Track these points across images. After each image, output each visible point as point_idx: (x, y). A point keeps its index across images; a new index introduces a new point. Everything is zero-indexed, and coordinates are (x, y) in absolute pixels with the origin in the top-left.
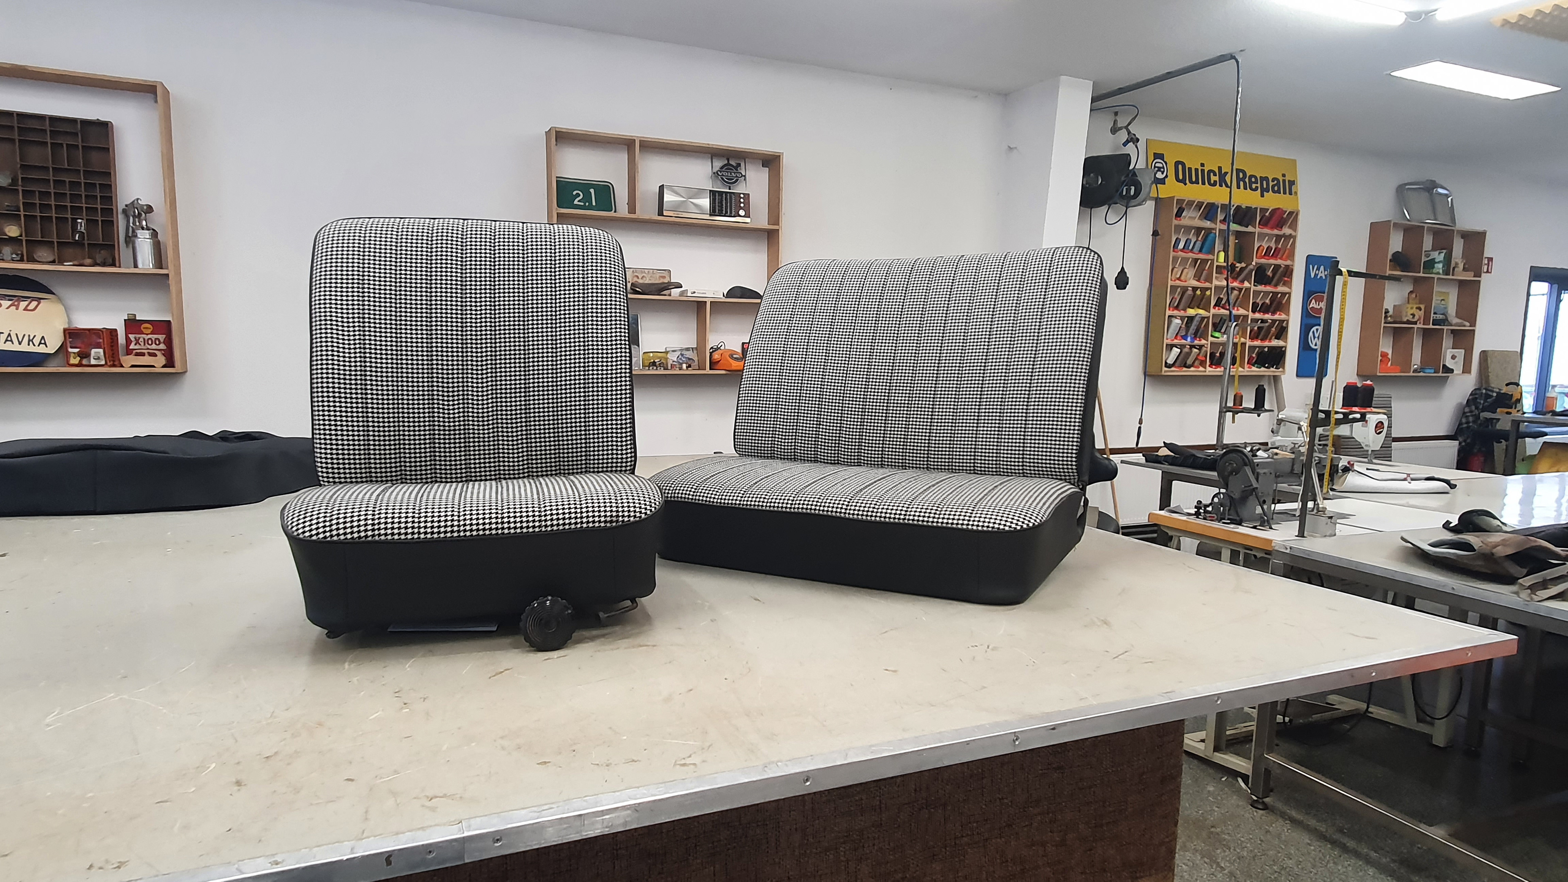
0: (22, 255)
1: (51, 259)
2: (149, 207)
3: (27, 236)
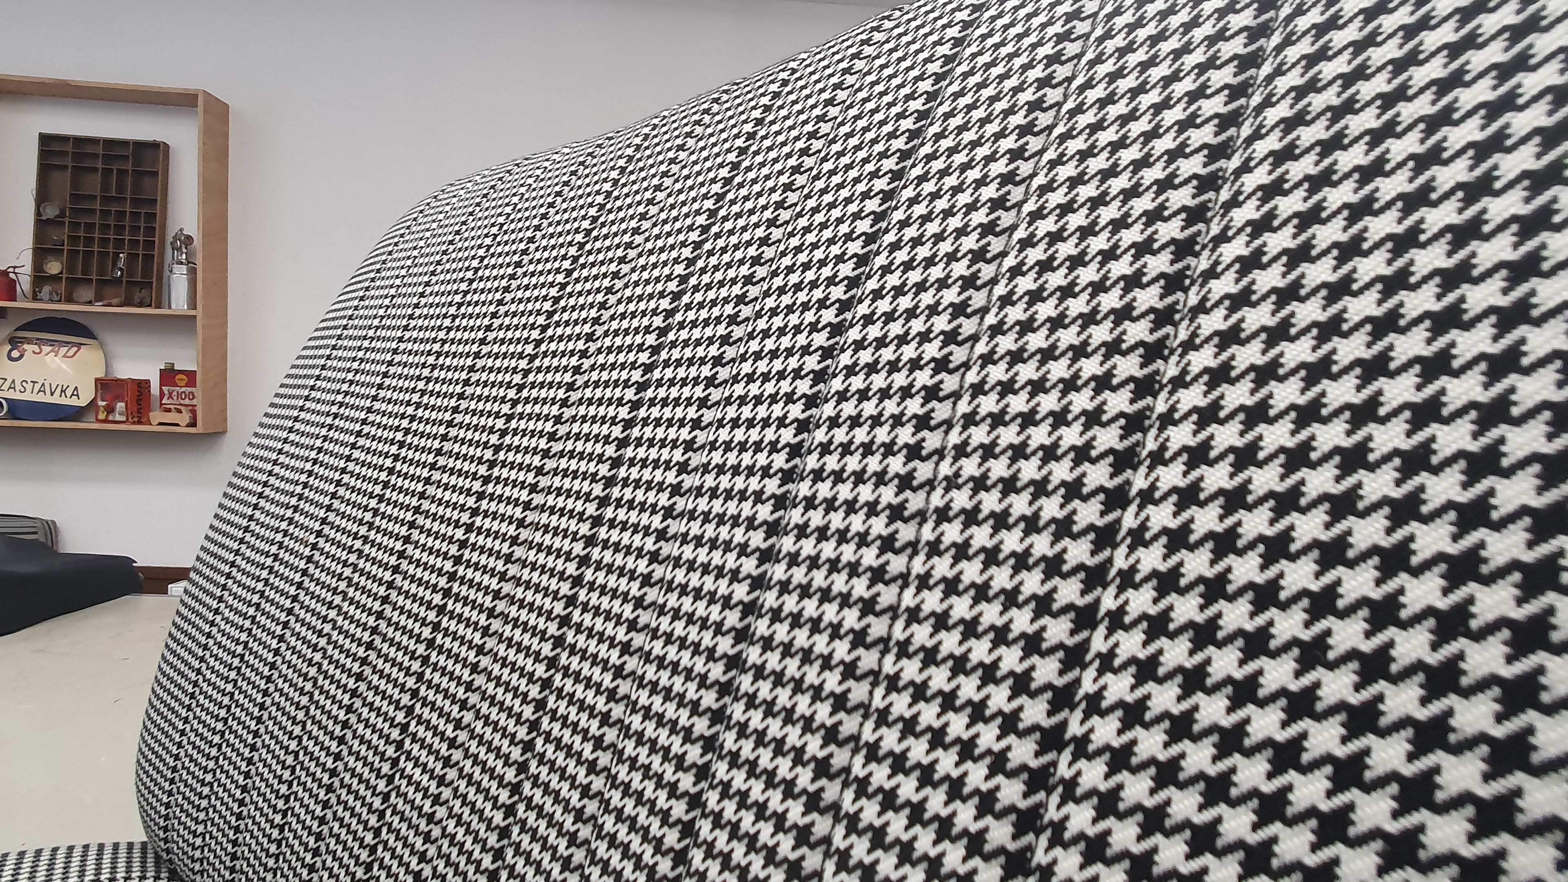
0: (61, 294)
1: (90, 299)
2: (189, 238)
3: (69, 272)
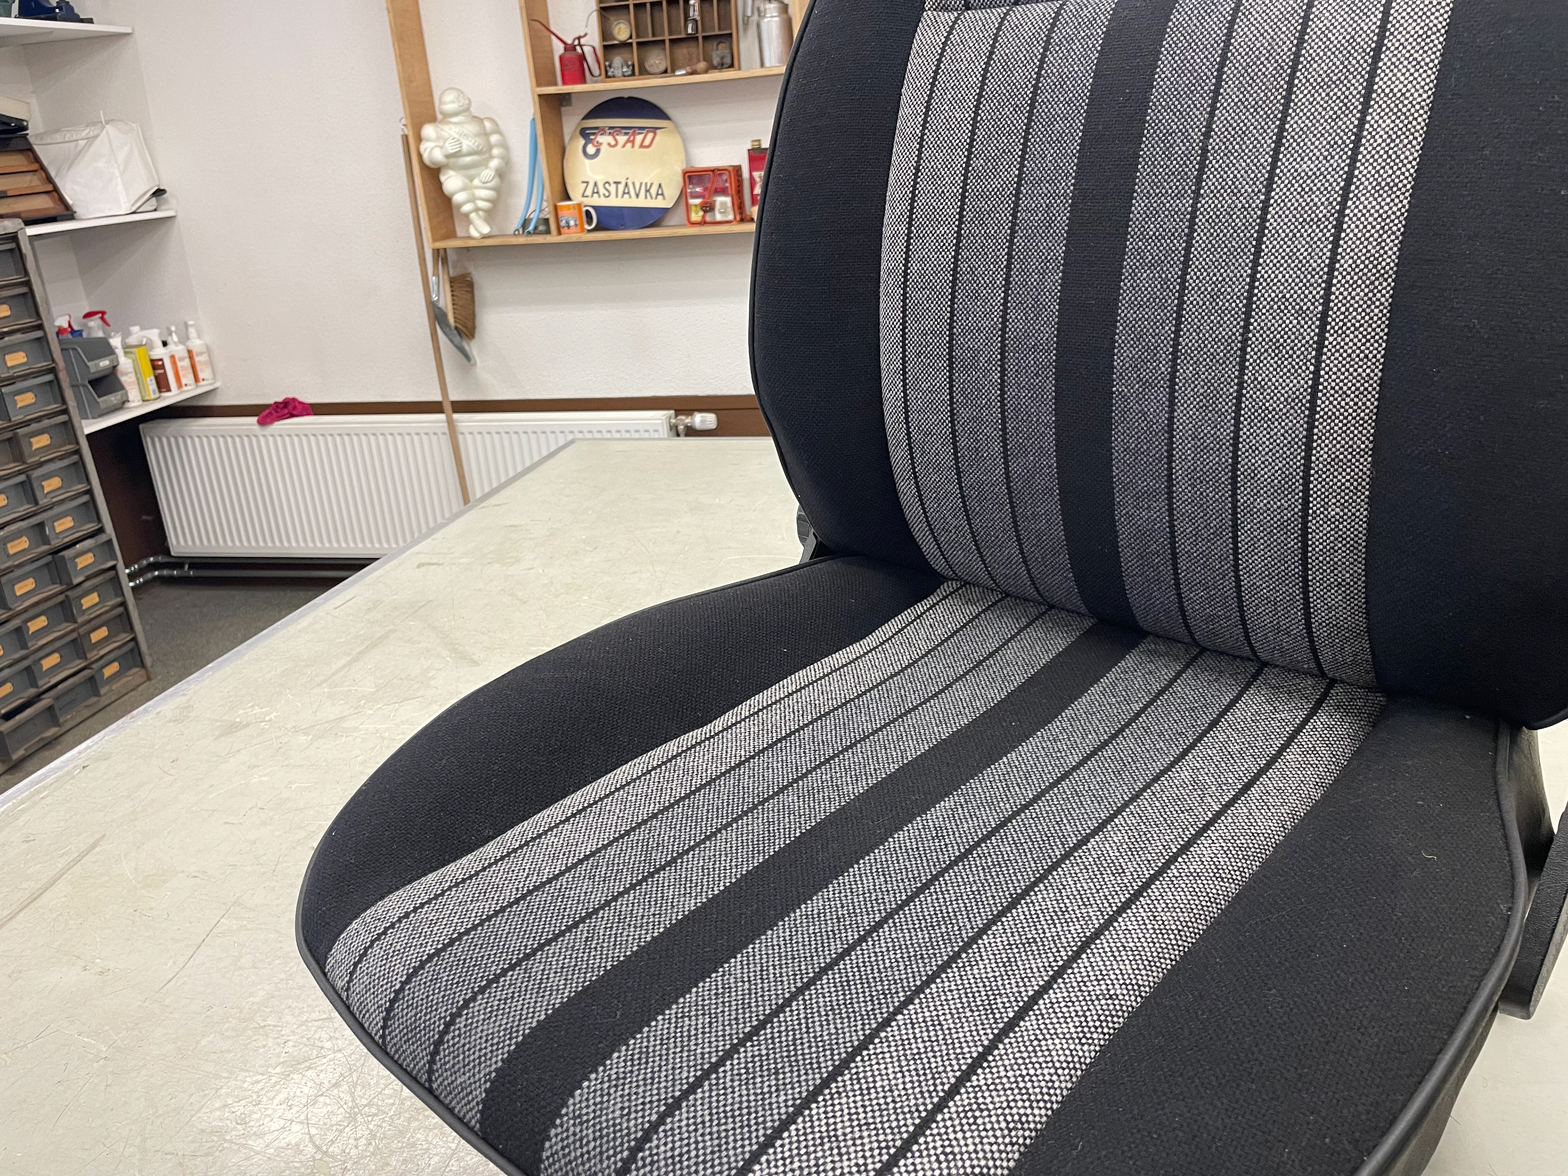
0: (633, 66)
1: (662, 68)
3: (638, 36)
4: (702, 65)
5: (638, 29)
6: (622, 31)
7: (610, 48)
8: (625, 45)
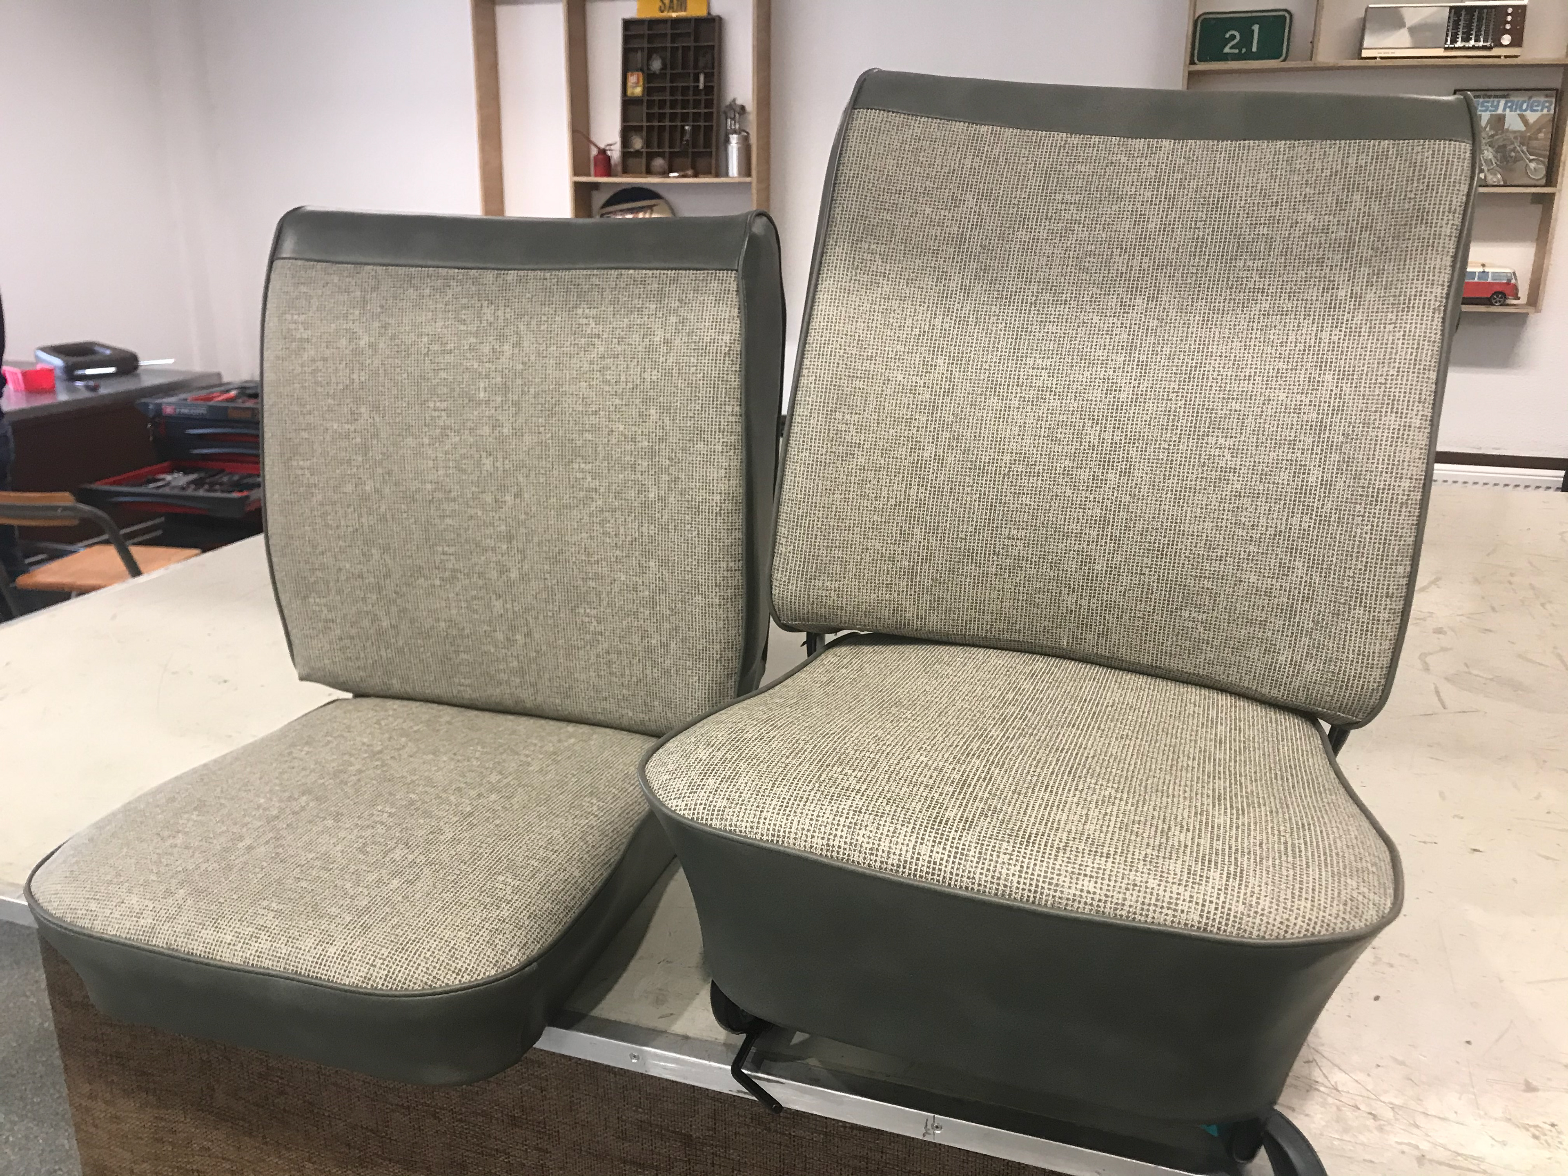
0: (642, 168)
1: (663, 170)
2: (743, 108)
3: (648, 147)
4: (690, 172)
5: (648, 143)
6: (638, 143)
7: (626, 154)
8: (638, 153)
